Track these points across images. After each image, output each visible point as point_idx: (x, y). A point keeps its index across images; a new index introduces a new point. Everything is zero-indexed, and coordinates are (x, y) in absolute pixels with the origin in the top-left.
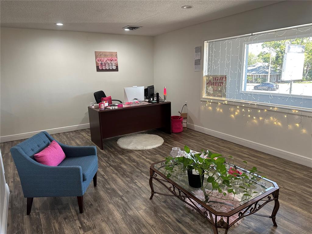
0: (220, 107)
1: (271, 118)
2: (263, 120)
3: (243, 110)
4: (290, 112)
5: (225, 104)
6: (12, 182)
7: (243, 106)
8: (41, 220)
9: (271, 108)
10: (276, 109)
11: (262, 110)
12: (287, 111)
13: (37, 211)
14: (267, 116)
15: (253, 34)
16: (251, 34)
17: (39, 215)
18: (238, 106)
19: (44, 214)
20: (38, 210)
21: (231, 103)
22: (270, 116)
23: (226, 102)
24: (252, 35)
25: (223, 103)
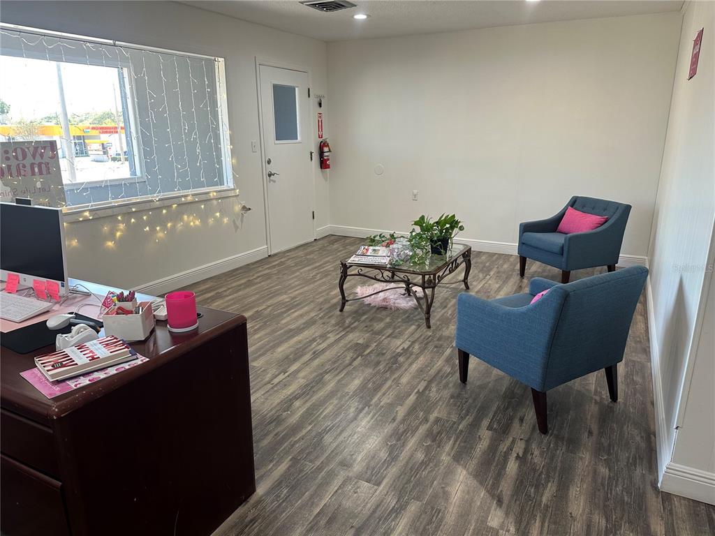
18: (118, 215)
21: (101, 214)
23: (87, 214)
25: (81, 219)
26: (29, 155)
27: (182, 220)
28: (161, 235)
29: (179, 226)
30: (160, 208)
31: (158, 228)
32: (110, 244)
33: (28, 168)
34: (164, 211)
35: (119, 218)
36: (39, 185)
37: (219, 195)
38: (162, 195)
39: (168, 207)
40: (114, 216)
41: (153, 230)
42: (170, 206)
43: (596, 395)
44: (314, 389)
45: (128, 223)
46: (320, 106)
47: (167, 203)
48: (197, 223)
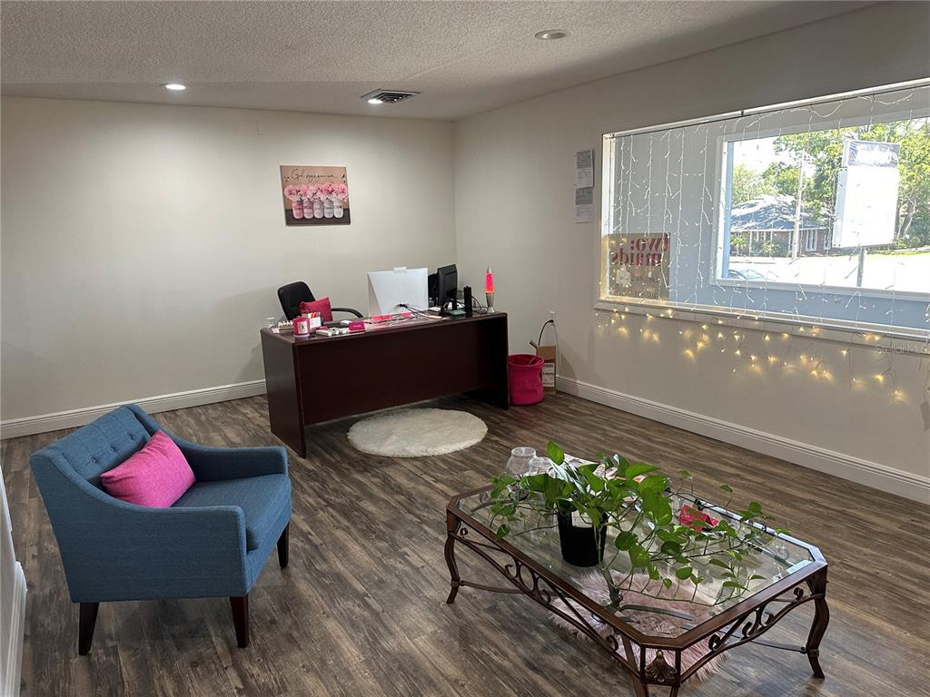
0: (653, 327)
1: (803, 358)
2: (779, 365)
3: (720, 335)
4: (856, 339)
5: (666, 318)
6: (34, 557)
7: (720, 322)
8: (124, 670)
9: (801, 329)
10: (815, 332)
11: (775, 334)
12: (848, 338)
13: (110, 644)
14: (789, 352)
15: (746, 111)
16: (740, 112)
17: (116, 654)
18: (703, 324)
19: (131, 652)
20: (112, 639)
21: (682, 316)
22: (801, 353)
23: (670, 312)
24: (742, 116)
25: (662, 315)
28: (756, 368)
31: (753, 358)
32: (689, 353)
34: (767, 338)
35: (704, 327)
36: (650, 275)
38: (764, 314)
40: (700, 323)
41: (746, 357)
42: (780, 334)
45: (713, 337)
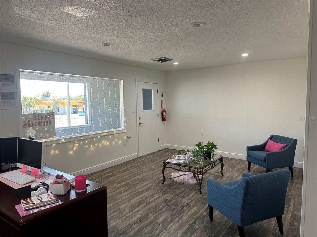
4: (113, 133)
7: (82, 139)
10: (105, 134)
21: (69, 140)
26: (44, 118)
27: (101, 142)
28: (92, 149)
29: (100, 145)
30: (93, 138)
31: (91, 146)
32: (71, 152)
33: (43, 123)
34: (95, 139)
35: (76, 142)
36: (46, 129)
37: (118, 132)
38: (94, 133)
39: (96, 137)
40: (74, 141)
41: (89, 147)
42: (97, 137)
43: (273, 231)
44: (143, 220)
45: (79, 143)
46: (162, 96)
47: (96, 136)
48: (108, 143)
